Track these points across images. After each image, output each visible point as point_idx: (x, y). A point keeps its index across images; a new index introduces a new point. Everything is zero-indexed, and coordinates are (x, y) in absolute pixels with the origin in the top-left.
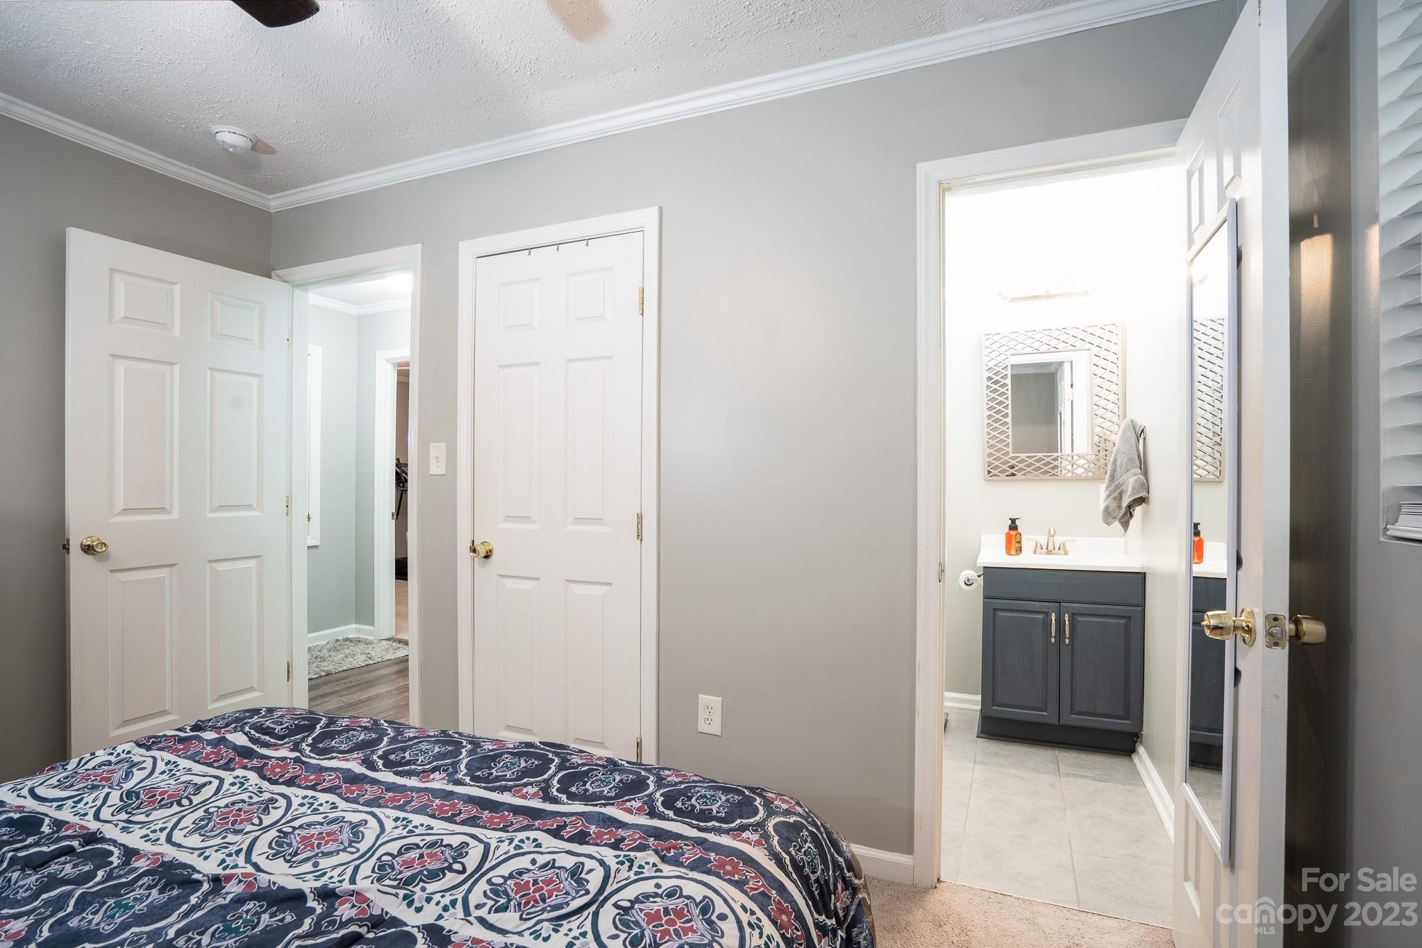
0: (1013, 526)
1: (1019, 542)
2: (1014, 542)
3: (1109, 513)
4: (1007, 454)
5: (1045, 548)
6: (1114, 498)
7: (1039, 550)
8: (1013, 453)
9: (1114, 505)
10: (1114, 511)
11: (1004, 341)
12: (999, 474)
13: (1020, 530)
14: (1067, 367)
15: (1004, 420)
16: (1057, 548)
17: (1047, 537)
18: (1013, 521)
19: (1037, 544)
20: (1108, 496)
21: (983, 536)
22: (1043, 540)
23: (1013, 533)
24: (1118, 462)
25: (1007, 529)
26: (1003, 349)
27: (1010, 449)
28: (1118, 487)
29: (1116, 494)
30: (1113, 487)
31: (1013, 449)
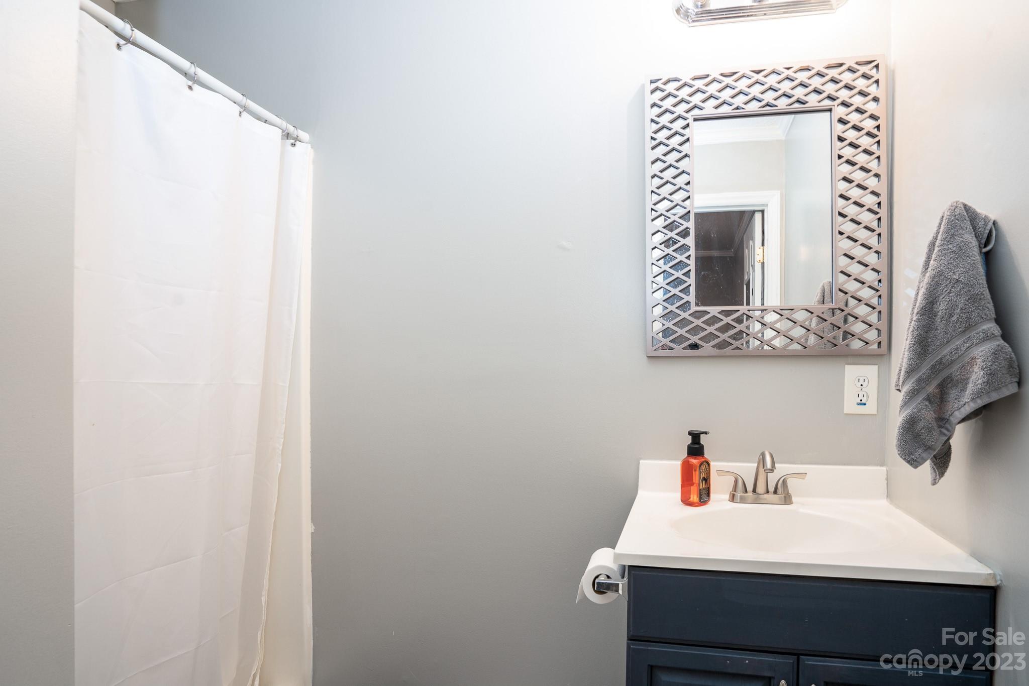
0: (696, 448)
1: (706, 480)
2: (696, 478)
3: (917, 437)
4: (685, 306)
5: (750, 488)
6: (928, 399)
7: (739, 494)
8: (697, 305)
9: (929, 415)
10: (930, 430)
11: (684, 93)
12: (672, 345)
13: (707, 455)
14: (758, 216)
15: (683, 241)
16: (771, 489)
17: (756, 465)
18: (696, 437)
19: (736, 481)
20: (913, 394)
21: (641, 462)
22: (747, 469)
23: (694, 461)
24: (941, 307)
25: (685, 454)
26: (681, 109)
27: (691, 298)
28: (939, 367)
29: (932, 388)
30: (924, 369)
31: (697, 297)
